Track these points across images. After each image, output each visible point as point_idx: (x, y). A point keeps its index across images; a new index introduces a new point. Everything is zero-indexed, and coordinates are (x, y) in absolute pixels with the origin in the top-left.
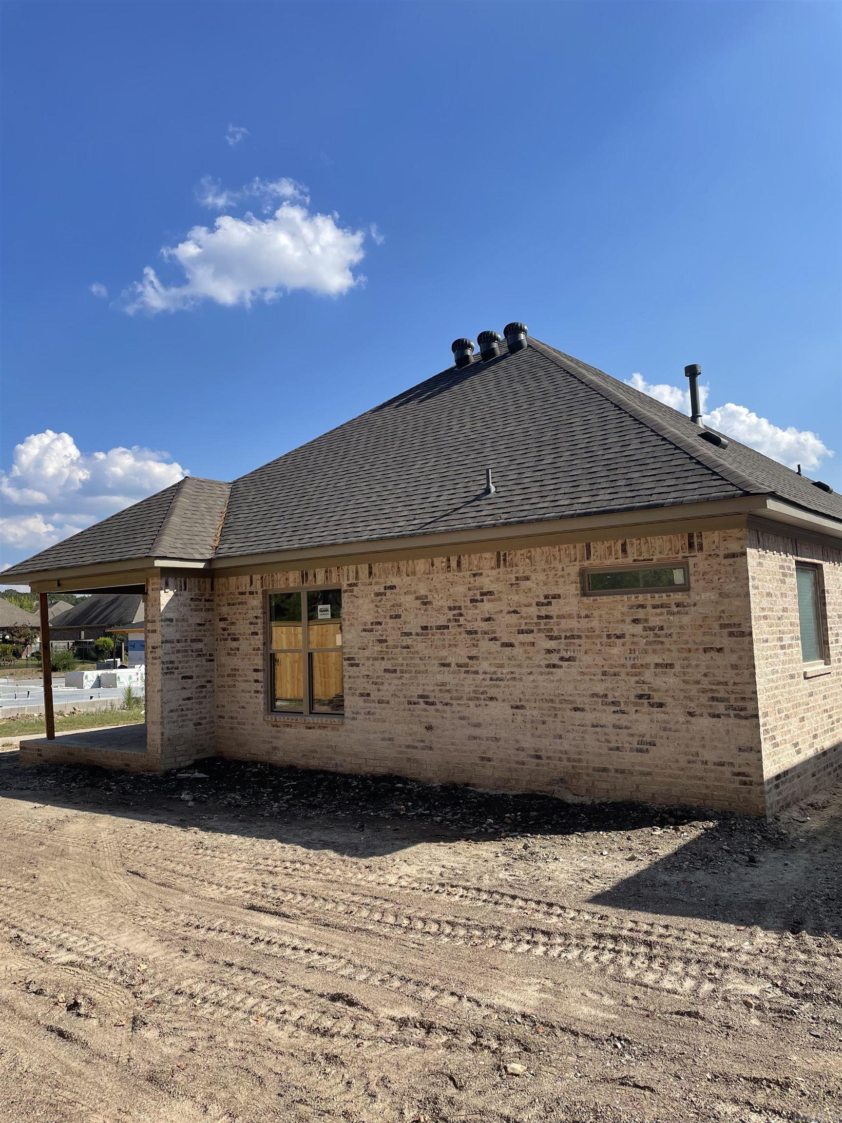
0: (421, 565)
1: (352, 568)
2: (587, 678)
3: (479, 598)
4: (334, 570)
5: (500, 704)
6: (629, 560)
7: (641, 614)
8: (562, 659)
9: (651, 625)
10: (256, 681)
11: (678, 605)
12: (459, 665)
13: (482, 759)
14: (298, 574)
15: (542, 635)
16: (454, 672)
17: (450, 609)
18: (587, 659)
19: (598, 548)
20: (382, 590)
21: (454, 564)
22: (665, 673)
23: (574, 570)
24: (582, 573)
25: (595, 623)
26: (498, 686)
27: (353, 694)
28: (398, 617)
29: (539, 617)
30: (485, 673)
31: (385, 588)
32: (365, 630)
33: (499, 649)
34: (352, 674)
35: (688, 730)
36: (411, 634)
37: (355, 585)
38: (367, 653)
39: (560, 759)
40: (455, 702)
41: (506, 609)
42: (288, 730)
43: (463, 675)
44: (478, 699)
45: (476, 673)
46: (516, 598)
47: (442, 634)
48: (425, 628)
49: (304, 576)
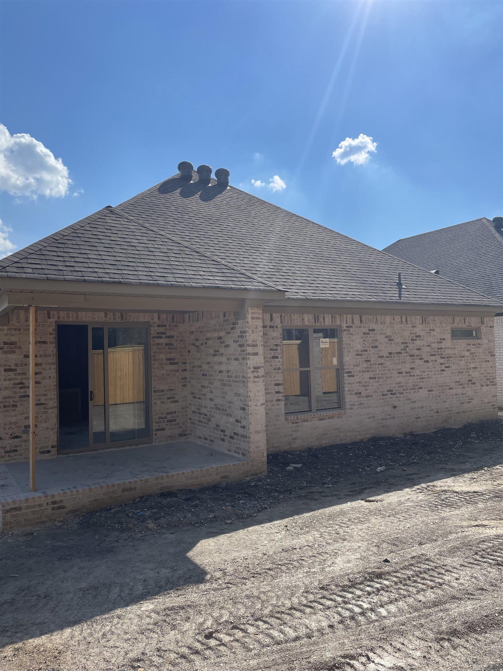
0: (388, 319)
1: (349, 316)
3: (415, 338)
4: (338, 317)
5: (424, 390)
7: (469, 347)
8: (446, 367)
9: (472, 352)
10: (277, 392)
12: (406, 373)
13: (417, 418)
15: (439, 356)
16: (404, 377)
17: (402, 343)
18: (454, 367)
19: (457, 319)
20: (367, 331)
21: (404, 320)
22: (475, 371)
23: (449, 328)
24: (452, 328)
26: (423, 382)
27: (351, 394)
28: (376, 347)
29: (438, 348)
30: (417, 376)
31: (369, 330)
32: (357, 355)
33: (423, 363)
34: (350, 382)
36: (383, 357)
37: (351, 327)
38: (359, 368)
40: (404, 392)
41: (426, 344)
43: (408, 378)
44: (415, 389)
45: (414, 376)
46: (429, 339)
47: (399, 357)
48: (390, 353)
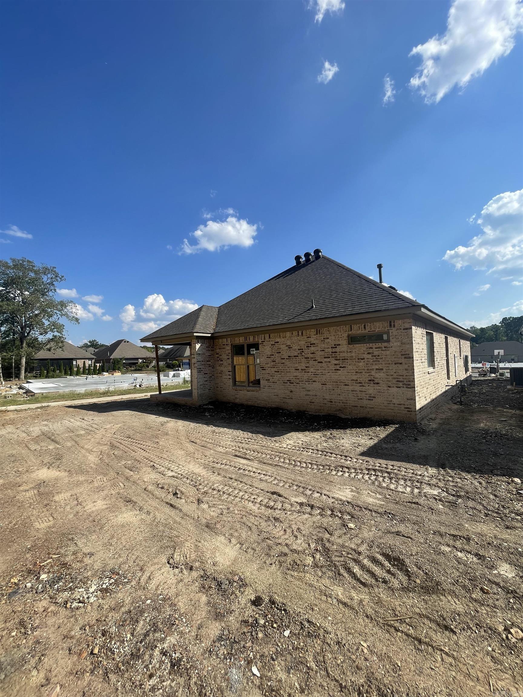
0: (288, 334)
1: (263, 336)
2: (350, 374)
3: (310, 346)
4: (256, 336)
5: (317, 383)
6: (367, 331)
7: (371, 351)
8: (340, 367)
9: (374, 355)
10: (229, 375)
11: (385, 347)
12: (302, 370)
13: (311, 402)
14: (243, 338)
15: (334, 359)
16: (300, 372)
17: (299, 350)
18: (350, 367)
19: (355, 327)
20: (274, 343)
21: (300, 334)
22: (380, 372)
23: (346, 335)
24: (348, 336)
25: (353, 354)
26: (317, 377)
27: (264, 380)
28: (280, 353)
29: (332, 352)
30: (311, 372)
31: (275, 343)
32: (267, 357)
33: (317, 364)
34: (263, 373)
35: (388, 392)
36: (284, 359)
37: (264, 341)
38: (269, 365)
39: (339, 403)
40: (301, 383)
41: (320, 349)
42: (241, 392)
43: (303, 373)
44: (309, 381)
45: (309, 372)
46: (323, 345)
47: (296, 359)
48: (290, 357)
49: (246, 339)
